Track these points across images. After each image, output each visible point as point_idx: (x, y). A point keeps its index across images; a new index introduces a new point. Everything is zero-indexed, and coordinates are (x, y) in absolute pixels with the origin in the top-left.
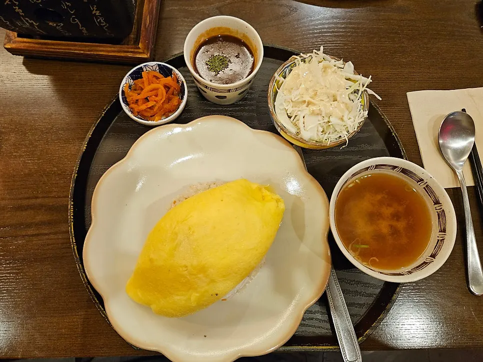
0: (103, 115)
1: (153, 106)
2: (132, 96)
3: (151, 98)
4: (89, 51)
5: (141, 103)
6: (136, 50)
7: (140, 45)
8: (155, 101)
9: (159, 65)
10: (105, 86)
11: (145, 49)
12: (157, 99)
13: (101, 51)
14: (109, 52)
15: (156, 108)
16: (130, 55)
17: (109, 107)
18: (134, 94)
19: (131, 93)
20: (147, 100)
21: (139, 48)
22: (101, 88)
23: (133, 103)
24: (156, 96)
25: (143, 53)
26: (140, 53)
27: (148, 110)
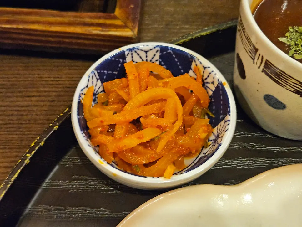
0: (27, 161)
1: (153, 140)
2: (100, 115)
3: (148, 121)
4: (8, 22)
5: (123, 131)
6: (108, 22)
7: (117, 12)
8: (159, 127)
9: (163, 49)
10: (34, 99)
11: (128, 18)
12: (163, 122)
13: (33, 23)
14: (51, 24)
15: (162, 144)
16: (96, 31)
17: (42, 143)
18: (104, 112)
19: (97, 110)
20: (137, 124)
21: (115, 18)
22: (26, 103)
23: (101, 132)
24: (162, 114)
25: (125, 27)
26: (116, 27)
27: (141, 149)
